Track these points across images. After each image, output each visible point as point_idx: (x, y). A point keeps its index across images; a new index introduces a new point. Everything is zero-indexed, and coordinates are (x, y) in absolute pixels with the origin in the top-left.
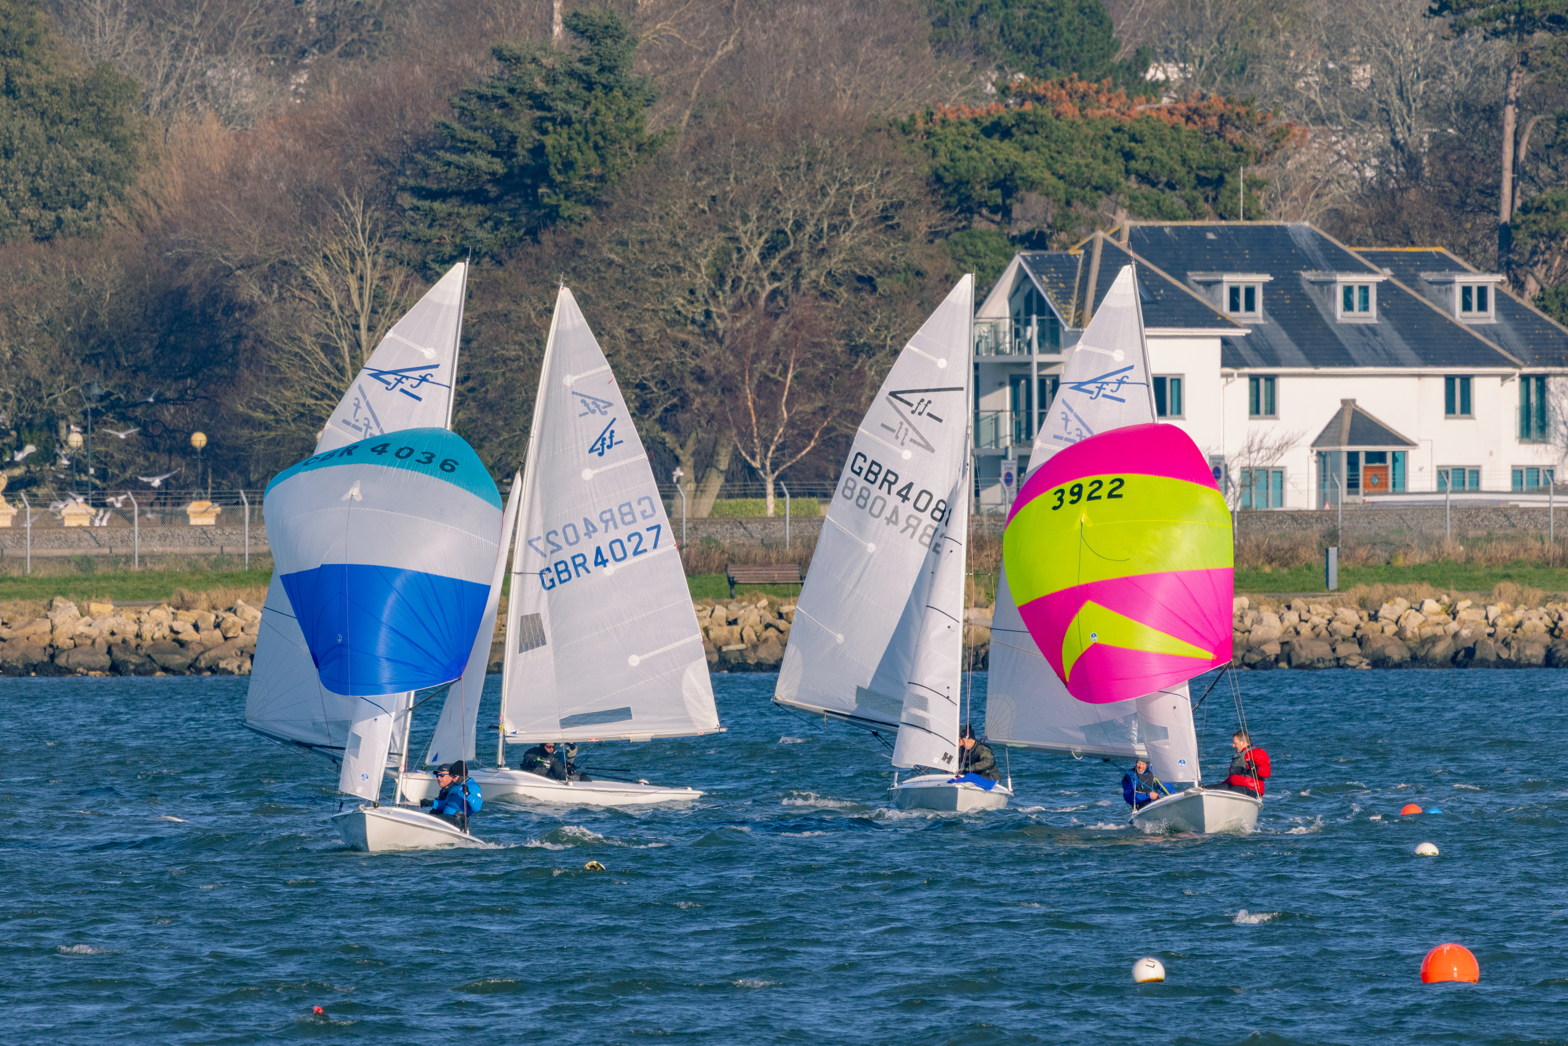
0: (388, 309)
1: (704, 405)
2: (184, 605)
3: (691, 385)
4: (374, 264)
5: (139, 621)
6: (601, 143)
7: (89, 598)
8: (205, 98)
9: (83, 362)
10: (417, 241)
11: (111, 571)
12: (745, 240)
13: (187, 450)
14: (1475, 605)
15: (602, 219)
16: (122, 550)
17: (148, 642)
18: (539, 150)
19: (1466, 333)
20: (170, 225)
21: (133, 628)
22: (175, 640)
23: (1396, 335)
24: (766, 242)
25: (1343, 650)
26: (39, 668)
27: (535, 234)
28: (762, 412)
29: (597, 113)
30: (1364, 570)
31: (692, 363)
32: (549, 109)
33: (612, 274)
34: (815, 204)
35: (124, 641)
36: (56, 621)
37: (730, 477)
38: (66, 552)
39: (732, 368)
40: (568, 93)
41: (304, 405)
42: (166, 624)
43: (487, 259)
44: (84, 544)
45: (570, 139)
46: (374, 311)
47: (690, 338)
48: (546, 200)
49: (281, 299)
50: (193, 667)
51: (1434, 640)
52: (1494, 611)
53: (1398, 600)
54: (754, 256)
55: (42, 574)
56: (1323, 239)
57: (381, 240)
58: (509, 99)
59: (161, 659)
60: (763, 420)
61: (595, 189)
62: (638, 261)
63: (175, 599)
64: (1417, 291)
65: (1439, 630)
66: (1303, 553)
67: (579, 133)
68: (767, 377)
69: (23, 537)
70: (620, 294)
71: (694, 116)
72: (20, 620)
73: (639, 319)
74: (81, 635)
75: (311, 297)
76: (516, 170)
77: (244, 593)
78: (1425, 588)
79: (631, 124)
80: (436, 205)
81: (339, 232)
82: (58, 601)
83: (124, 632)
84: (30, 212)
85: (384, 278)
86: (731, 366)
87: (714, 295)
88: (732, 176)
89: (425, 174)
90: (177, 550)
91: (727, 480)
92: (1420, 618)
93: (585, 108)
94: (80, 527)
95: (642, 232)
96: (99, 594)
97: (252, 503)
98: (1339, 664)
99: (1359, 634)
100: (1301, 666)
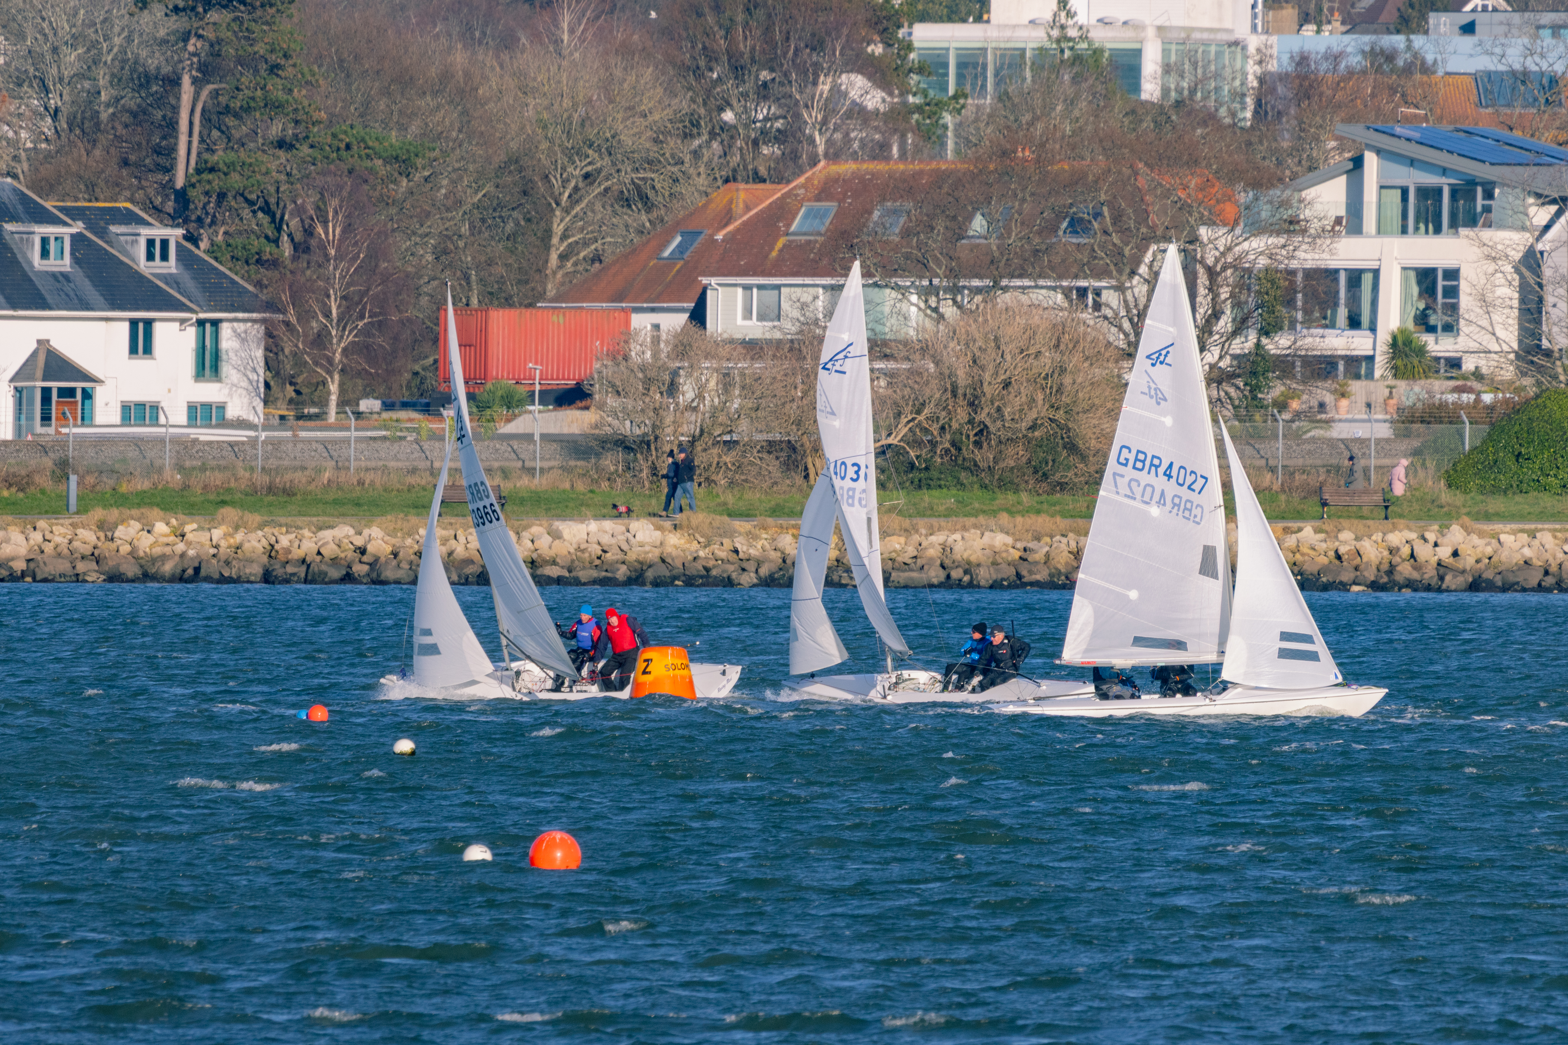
14: (200, 528)
19: (150, 281)
23: (87, 282)
25: (81, 567)
30: (91, 496)
51: (164, 558)
52: (217, 534)
53: (132, 522)
56: (23, 194)
64: (107, 242)
65: (168, 550)
66: (37, 479)
78: (156, 512)
92: (151, 539)
98: (78, 578)
99: (96, 553)
100: (45, 580)
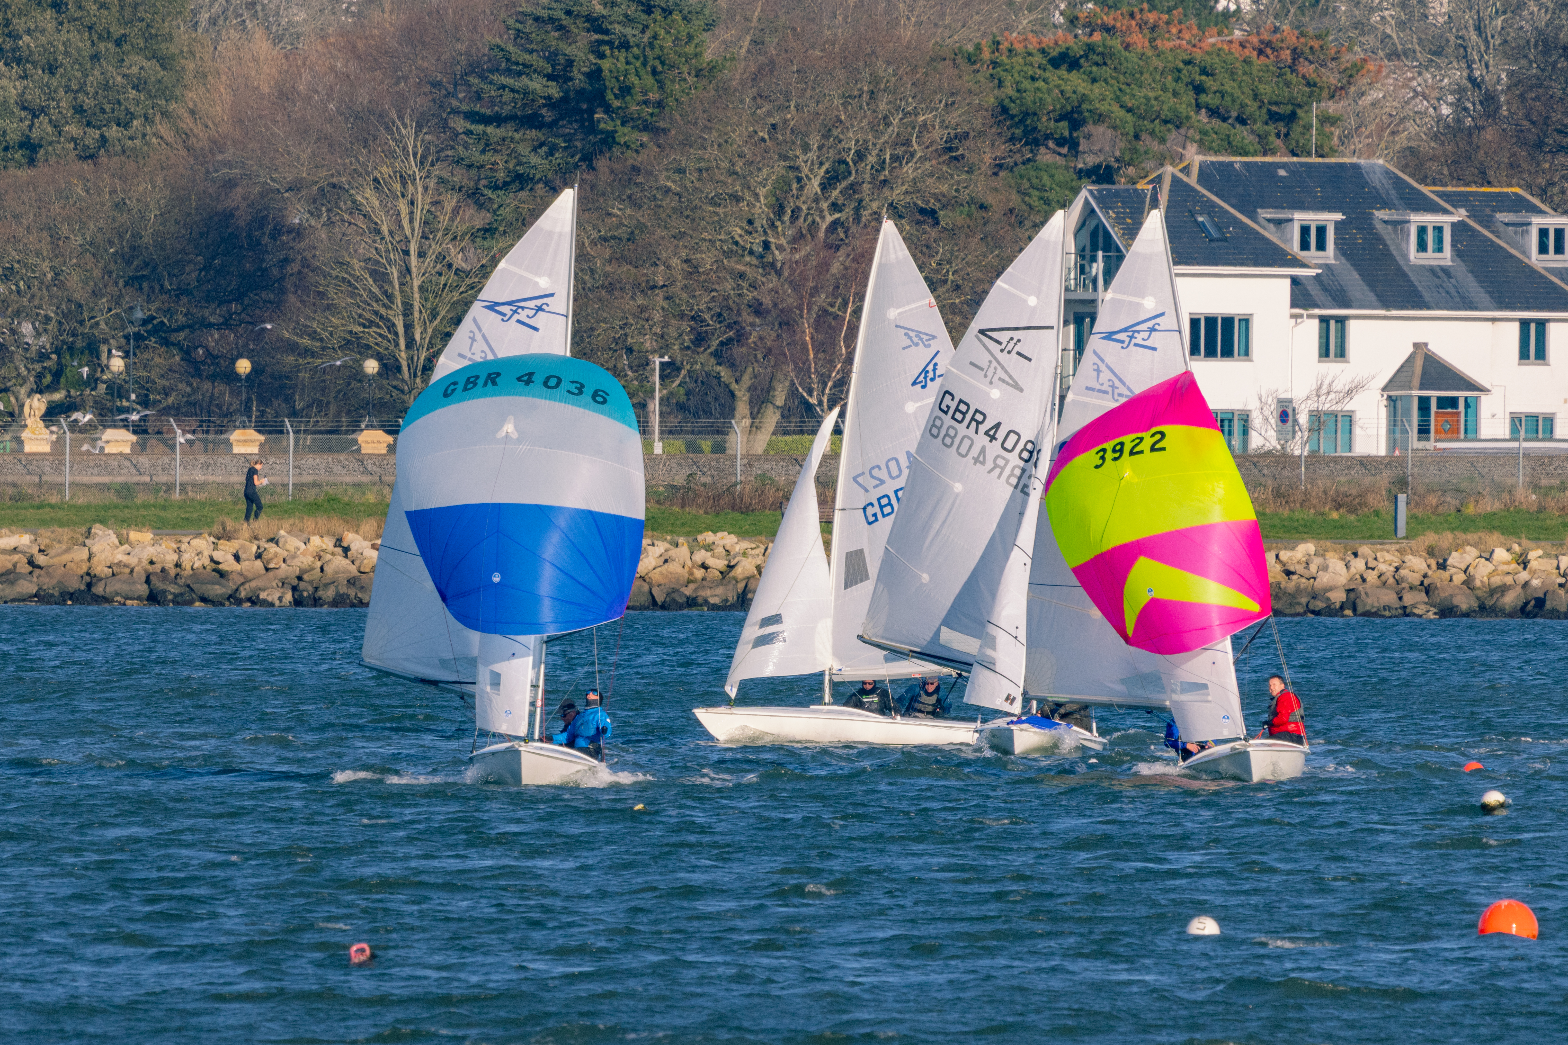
0: (440, 234)
1: (761, 338)
2: (225, 535)
3: (747, 318)
4: (426, 189)
5: (179, 551)
6: (659, 68)
7: (129, 526)
8: (255, 15)
9: (126, 284)
10: (470, 166)
11: (151, 498)
12: (806, 170)
13: (232, 376)
14: (1546, 555)
15: (659, 146)
16: (163, 479)
17: (188, 572)
18: (595, 74)
19: (1542, 277)
20: (217, 145)
21: (173, 557)
22: (214, 570)
23: (1470, 278)
24: (827, 172)
25: (1409, 599)
26: (73, 596)
27: (591, 160)
28: (820, 347)
29: (655, 37)
30: (1433, 518)
31: (750, 295)
32: (607, 32)
33: (670, 203)
34: (877, 134)
35: (163, 570)
36: (94, 549)
37: (786, 413)
38: (106, 479)
39: (790, 301)
40: (626, 16)
41: (351, 332)
42: (206, 554)
43: (541, 185)
44: (125, 471)
45: (628, 63)
46: (424, 237)
47: (748, 269)
48: (602, 126)
49: (330, 223)
50: (234, 598)
51: (1503, 589)
52: (1565, 561)
53: (1468, 548)
54: (814, 186)
55: (81, 501)
56: (1397, 177)
57: (432, 165)
58: (566, 21)
59: (200, 589)
60: (821, 355)
61: (652, 115)
62: (695, 189)
63: (217, 529)
64: (1493, 232)
65: (1509, 580)
66: (1372, 499)
67: (637, 58)
68: (826, 311)
69: (62, 463)
70: (678, 224)
71: (755, 42)
72: (58, 548)
73: (696, 249)
74: (119, 564)
75: (360, 222)
76: (572, 94)
77: (286, 524)
78: (1495, 537)
79: (690, 49)
80: (490, 130)
81: (391, 154)
82: (97, 529)
83: (163, 562)
84: (73, 129)
85: (436, 203)
86: (790, 300)
87: (773, 226)
88: (793, 104)
89: (478, 96)
90: (219, 479)
91: (783, 416)
92: (1490, 567)
93: (643, 32)
94: (121, 454)
95: (700, 159)
96: (139, 523)
97: (297, 432)
98: (1406, 612)
99: (1426, 582)
100: (1367, 614)
